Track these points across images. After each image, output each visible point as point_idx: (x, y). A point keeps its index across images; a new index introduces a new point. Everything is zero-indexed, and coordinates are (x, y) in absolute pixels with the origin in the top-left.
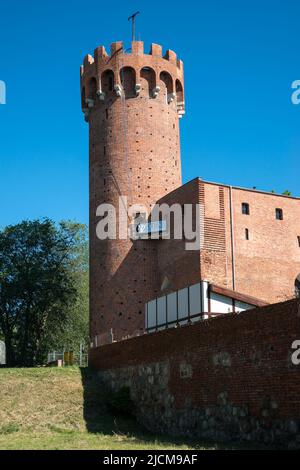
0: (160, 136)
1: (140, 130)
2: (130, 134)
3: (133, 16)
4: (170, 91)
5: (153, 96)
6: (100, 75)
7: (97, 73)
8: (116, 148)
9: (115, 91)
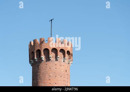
0: (60, 77)
1: (51, 75)
2: (47, 77)
3: (52, 20)
4: (64, 57)
5: (57, 60)
6: (35, 51)
7: (34, 50)
8: (41, 82)
9: (41, 58)
